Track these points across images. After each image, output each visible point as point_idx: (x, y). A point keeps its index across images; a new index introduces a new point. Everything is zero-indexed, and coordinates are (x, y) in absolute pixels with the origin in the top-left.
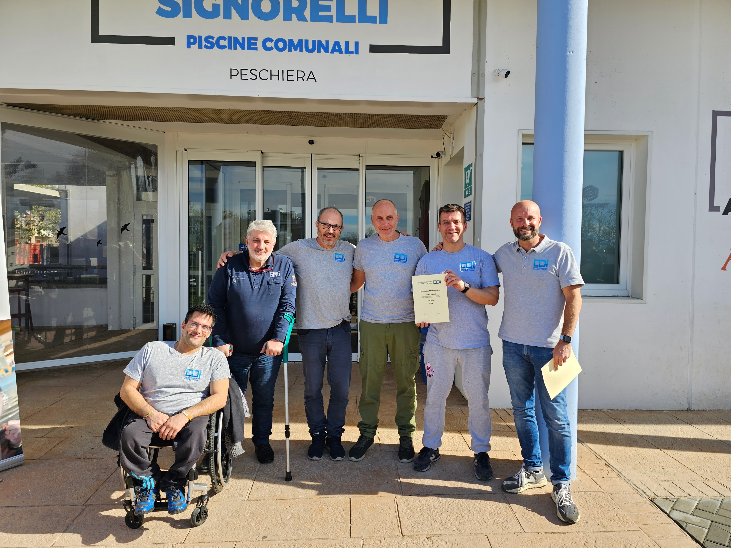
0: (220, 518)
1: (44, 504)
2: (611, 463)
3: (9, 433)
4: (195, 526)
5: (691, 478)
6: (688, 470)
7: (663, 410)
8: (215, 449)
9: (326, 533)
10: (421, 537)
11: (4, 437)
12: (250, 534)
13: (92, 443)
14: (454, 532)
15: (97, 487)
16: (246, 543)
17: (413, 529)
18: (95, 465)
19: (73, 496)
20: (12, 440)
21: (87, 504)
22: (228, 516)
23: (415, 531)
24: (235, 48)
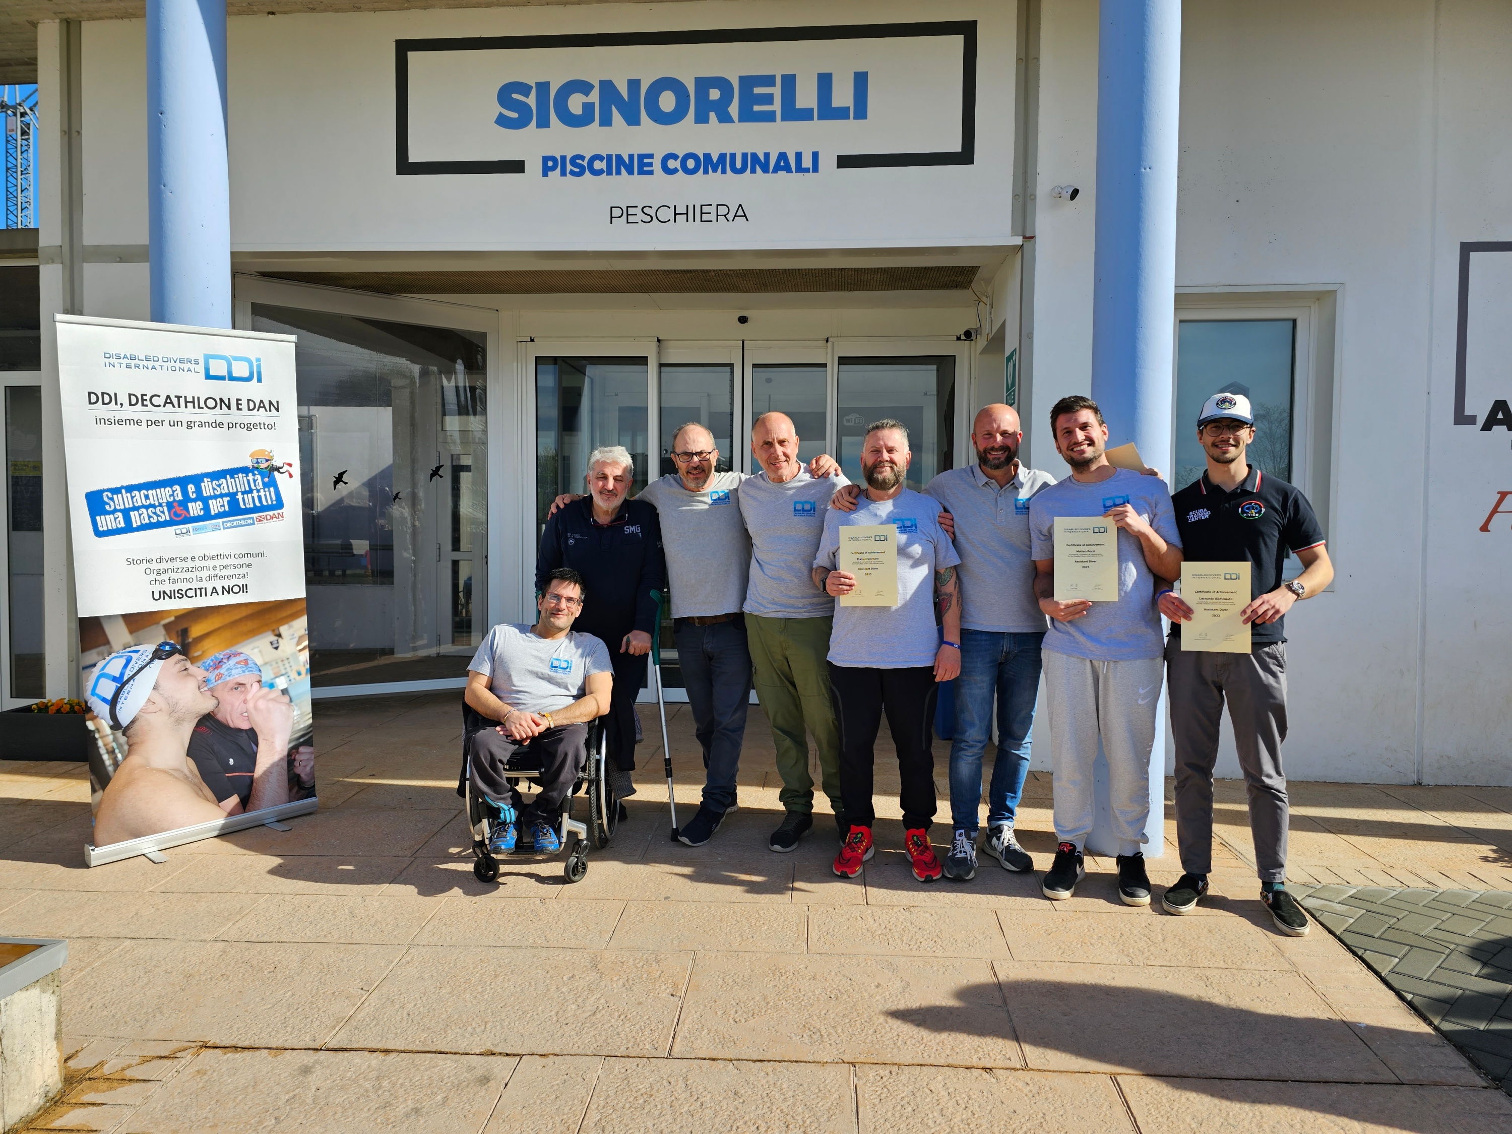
1: (357, 855)
3: (300, 764)
5: (1364, 865)
6: (1365, 856)
7: (1366, 784)
10: (896, 907)
11: (293, 769)
13: (407, 793)
16: (642, 902)
17: (884, 899)
19: (394, 847)
20: (302, 775)
23: (887, 901)
24: (619, 173)
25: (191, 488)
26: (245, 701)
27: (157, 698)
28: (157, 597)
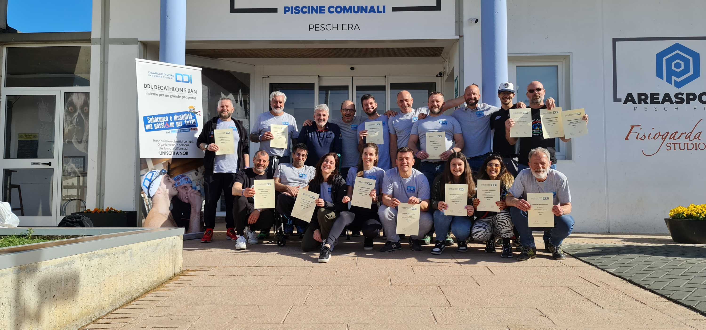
24: (312, 13)
25: (171, 117)
26: (187, 193)
27: (160, 189)
28: (161, 154)
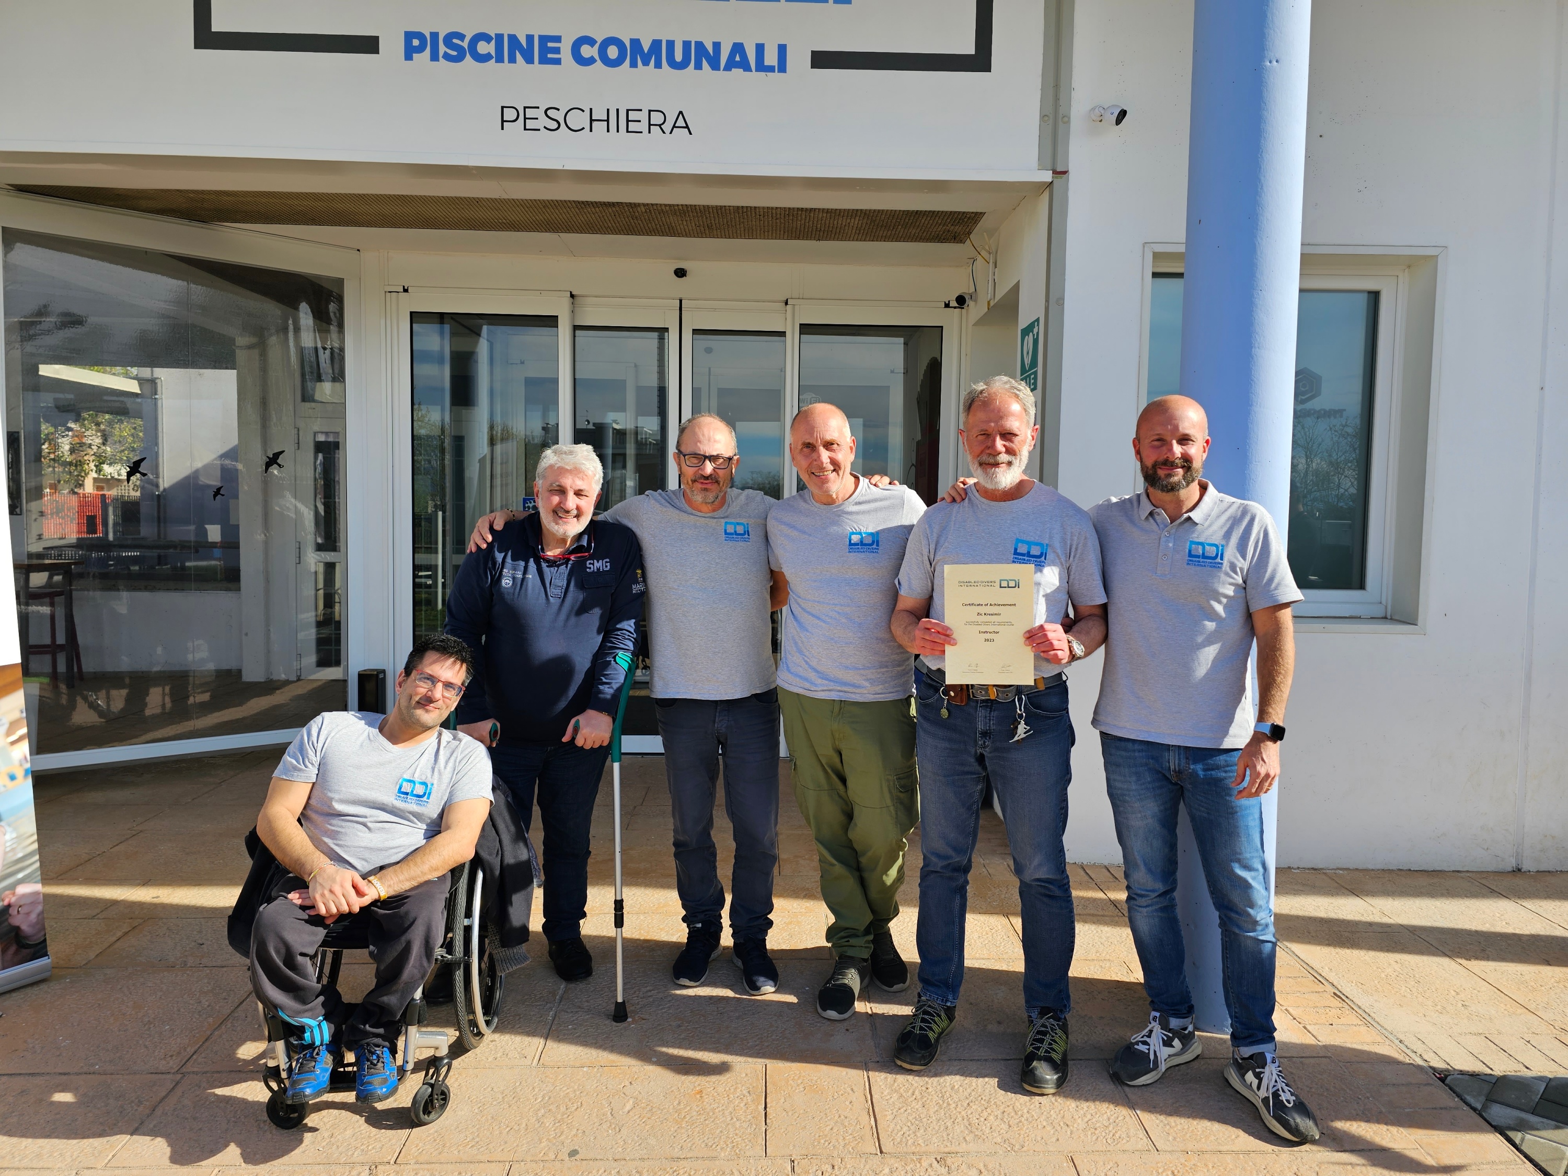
0: (476, 1107)
1: (92, 1070)
2: (1347, 991)
3: (18, 911)
4: (421, 1124)
5: (1528, 1029)
6: (1522, 1011)
7: (1458, 871)
8: (465, 955)
9: (710, 1144)
10: (924, 1157)
11: (7, 919)
12: (543, 1144)
13: (200, 932)
14: (998, 1146)
15: (209, 1033)
16: (534, 1165)
17: (904, 1140)
18: (206, 981)
19: (154, 1051)
20: (24, 927)
21: (184, 1070)
22: (495, 1103)
23: (910, 1143)
